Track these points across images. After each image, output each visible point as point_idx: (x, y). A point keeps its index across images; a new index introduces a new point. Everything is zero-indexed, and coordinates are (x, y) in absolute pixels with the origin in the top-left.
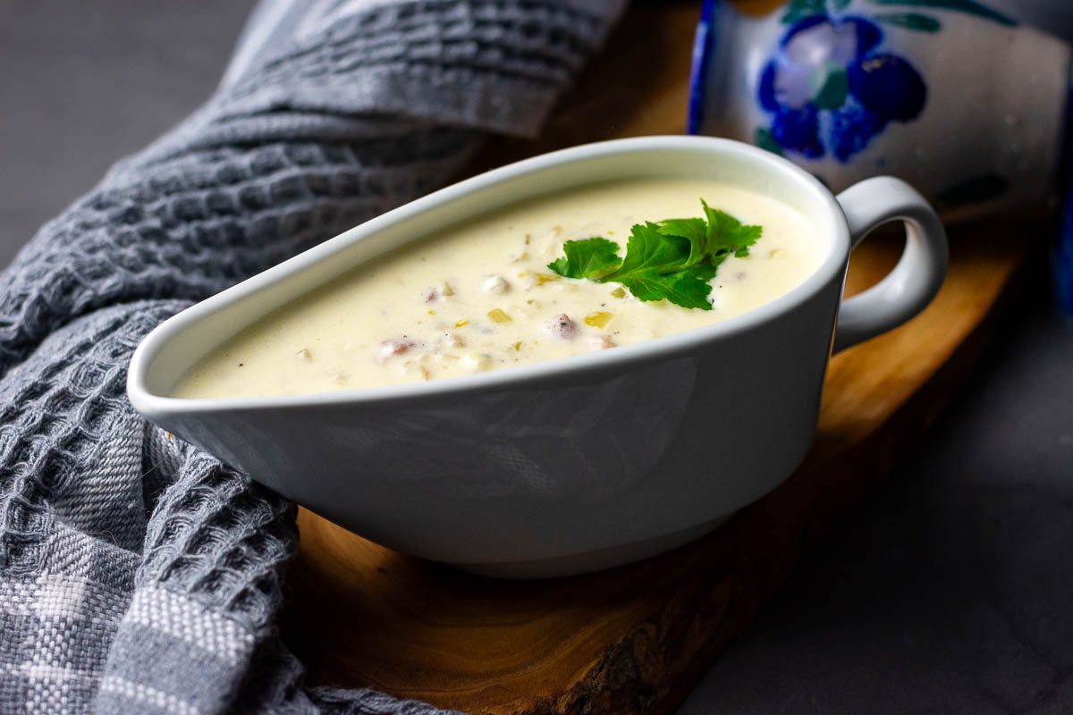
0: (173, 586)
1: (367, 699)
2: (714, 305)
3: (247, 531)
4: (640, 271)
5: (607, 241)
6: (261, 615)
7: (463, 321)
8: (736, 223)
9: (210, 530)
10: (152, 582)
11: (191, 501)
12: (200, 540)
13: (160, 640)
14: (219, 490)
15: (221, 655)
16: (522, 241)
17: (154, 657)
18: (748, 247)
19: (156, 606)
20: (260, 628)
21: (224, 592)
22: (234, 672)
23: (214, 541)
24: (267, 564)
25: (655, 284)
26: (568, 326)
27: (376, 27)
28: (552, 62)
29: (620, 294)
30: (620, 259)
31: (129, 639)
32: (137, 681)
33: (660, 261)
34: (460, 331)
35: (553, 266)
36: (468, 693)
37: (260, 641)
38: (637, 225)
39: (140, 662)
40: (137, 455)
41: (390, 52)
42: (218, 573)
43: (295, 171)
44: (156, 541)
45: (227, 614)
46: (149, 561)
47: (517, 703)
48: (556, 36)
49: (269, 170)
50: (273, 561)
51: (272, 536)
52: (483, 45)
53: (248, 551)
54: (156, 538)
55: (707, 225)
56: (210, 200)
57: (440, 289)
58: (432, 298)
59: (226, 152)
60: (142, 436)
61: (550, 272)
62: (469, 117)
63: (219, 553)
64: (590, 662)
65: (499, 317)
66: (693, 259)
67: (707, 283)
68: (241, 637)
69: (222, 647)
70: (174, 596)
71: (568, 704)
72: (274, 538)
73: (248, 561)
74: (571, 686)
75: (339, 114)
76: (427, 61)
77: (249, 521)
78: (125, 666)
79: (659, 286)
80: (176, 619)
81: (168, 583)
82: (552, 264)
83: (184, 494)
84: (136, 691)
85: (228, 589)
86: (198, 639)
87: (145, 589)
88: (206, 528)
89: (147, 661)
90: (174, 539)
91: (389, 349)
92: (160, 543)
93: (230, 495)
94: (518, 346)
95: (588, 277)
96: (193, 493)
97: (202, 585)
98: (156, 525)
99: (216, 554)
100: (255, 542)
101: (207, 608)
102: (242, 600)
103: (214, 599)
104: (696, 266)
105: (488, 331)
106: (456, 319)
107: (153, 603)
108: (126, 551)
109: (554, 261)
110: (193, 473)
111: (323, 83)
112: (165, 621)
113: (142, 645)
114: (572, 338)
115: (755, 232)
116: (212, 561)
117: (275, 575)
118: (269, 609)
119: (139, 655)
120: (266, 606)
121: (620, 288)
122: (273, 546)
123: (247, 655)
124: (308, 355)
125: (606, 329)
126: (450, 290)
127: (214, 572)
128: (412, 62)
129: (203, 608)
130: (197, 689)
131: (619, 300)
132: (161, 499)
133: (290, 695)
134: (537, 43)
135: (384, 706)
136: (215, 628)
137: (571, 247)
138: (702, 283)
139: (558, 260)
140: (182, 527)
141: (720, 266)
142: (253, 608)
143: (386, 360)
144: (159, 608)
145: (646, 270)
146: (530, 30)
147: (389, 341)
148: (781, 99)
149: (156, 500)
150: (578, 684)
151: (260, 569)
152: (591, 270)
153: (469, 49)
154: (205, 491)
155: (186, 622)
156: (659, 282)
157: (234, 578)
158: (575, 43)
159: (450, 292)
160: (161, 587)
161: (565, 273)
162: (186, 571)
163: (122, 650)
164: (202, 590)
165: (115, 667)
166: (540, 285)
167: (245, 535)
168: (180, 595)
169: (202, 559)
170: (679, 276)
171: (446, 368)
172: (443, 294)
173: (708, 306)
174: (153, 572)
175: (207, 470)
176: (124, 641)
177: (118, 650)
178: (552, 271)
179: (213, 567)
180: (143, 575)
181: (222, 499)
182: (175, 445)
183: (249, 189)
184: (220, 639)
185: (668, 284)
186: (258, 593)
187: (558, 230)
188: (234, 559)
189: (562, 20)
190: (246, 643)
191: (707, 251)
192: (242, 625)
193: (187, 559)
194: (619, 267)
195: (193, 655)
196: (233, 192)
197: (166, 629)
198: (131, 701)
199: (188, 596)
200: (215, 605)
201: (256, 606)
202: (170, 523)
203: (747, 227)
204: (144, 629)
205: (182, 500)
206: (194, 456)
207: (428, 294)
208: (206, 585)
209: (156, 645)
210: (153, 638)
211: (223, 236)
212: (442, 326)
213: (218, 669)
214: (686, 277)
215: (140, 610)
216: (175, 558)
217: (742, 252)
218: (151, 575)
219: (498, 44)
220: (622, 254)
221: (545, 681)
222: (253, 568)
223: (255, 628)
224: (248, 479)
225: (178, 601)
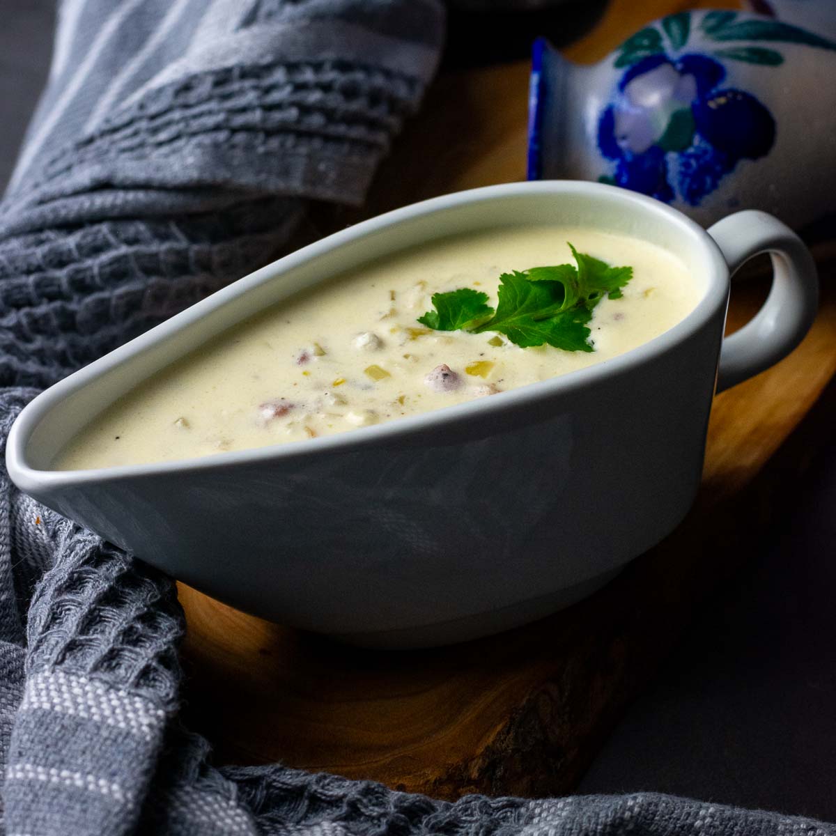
0: (70, 669)
1: (278, 774)
2: (595, 347)
3: (138, 609)
4: (514, 319)
5: (475, 291)
6: (168, 690)
7: (340, 380)
8: (603, 266)
9: (100, 610)
10: (46, 667)
11: (74, 583)
12: (91, 621)
13: (66, 722)
14: (102, 570)
15: (134, 731)
16: (388, 296)
17: (62, 740)
18: (621, 288)
19: (56, 690)
20: (169, 702)
21: (126, 670)
22: (150, 747)
23: (105, 621)
24: (165, 640)
25: (532, 331)
26: (450, 377)
27: (192, 97)
28: (373, 124)
29: (497, 342)
30: (491, 309)
31: (32, 725)
32: (48, 765)
33: (535, 306)
34: (341, 389)
35: (423, 320)
36: (375, 765)
37: (171, 716)
38: (505, 274)
39: (48, 746)
40: (6, 544)
41: (210, 121)
42: (116, 652)
43: (124, 249)
44: (43, 627)
45: (133, 691)
46: (37, 648)
47: (428, 771)
48: (375, 98)
49: (96, 250)
50: (170, 637)
51: (162, 614)
52: (305, 109)
53: (143, 628)
54: (43, 624)
55: (577, 269)
56: (38, 285)
57: (311, 350)
58: (304, 359)
59: (50, 234)
60: (8, 524)
61: (420, 326)
62: (296, 185)
63: (113, 634)
64: (496, 726)
65: (377, 373)
66: (567, 304)
67: (585, 326)
68: (152, 712)
69: (133, 723)
70: (73, 678)
71: (480, 769)
72: (166, 615)
73: (143, 639)
74: (480, 750)
75: (163, 188)
76: (248, 128)
77: (138, 600)
78: (33, 753)
79: (536, 332)
80: (80, 700)
81: (64, 666)
82: (421, 318)
83: (67, 576)
84: (48, 774)
85: (130, 667)
86: (107, 718)
87: (39, 675)
88: (95, 609)
89: (56, 745)
90: (61, 623)
91: (269, 412)
92: (47, 628)
93: (114, 574)
94: (401, 400)
95: (461, 328)
96: (76, 575)
97: (102, 665)
98: (39, 610)
99: (110, 633)
100: (148, 618)
101: (111, 687)
102: (146, 675)
103: (116, 678)
104: (572, 310)
105: (367, 388)
106: (333, 378)
107: (52, 687)
108: (6, 643)
109: (423, 315)
110: (72, 555)
111: (141, 157)
112: (67, 704)
113: (47, 729)
114: (456, 388)
115: (625, 274)
116: (108, 640)
117: (173, 650)
118: (173, 684)
119: (45, 739)
120: (170, 681)
121: (497, 337)
122: (165, 623)
123: (160, 729)
124: (186, 423)
125: (490, 377)
126: (321, 349)
127: (112, 651)
128: (234, 131)
129: (107, 686)
130: (114, 767)
131: (498, 349)
132: (39, 586)
133: (203, 772)
134: (357, 105)
135: (297, 779)
136: (123, 705)
137: (438, 299)
138: (580, 325)
139: (427, 313)
140: (69, 609)
141: (594, 309)
142: (157, 684)
143: (267, 423)
144: (59, 691)
145: (520, 317)
146: (350, 92)
147: (267, 404)
148: (623, 144)
149: (33, 587)
150: (487, 748)
151: (159, 645)
152: (463, 321)
153: (293, 113)
154: (87, 572)
155: (91, 703)
156: (536, 328)
157: (134, 656)
158: (394, 104)
159: (322, 352)
160: (58, 671)
161: (437, 326)
162: (81, 653)
163: (26, 737)
164: (103, 670)
165: (20, 754)
166: (414, 339)
167: (137, 613)
168: (79, 677)
169: (97, 639)
170: (556, 320)
171: (331, 426)
172: (315, 354)
173: (589, 349)
174: (47, 657)
175: (87, 551)
176: (26, 728)
177: (19, 738)
178: (422, 325)
179: (111, 646)
180: (33, 662)
181: (107, 579)
182: (44, 532)
183: (78, 271)
184: (130, 715)
185: (545, 328)
186: (161, 668)
187: (422, 284)
188: (130, 637)
189: (379, 81)
190: (158, 717)
191: (580, 294)
192: (151, 701)
193: (81, 640)
194: (492, 316)
195: (105, 733)
196: (62, 275)
197: (71, 711)
198: (44, 786)
199: (88, 677)
200: (118, 683)
201: (161, 682)
202: (55, 607)
203: (617, 269)
204: (45, 714)
205: (65, 583)
206: (68, 540)
207: (299, 355)
208: (105, 664)
209: (63, 727)
210: (58, 721)
211: (55, 322)
212: (319, 387)
213: (134, 745)
214: (563, 321)
215: (38, 695)
216: (68, 640)
217: (616, 294)
218: (44, 660)
219: (319, 108)
220: (494, 303)
221: (453, 748)
222: (150, 646)
223: (165, 703)
224: (129, 559)
225: (78, 683)
